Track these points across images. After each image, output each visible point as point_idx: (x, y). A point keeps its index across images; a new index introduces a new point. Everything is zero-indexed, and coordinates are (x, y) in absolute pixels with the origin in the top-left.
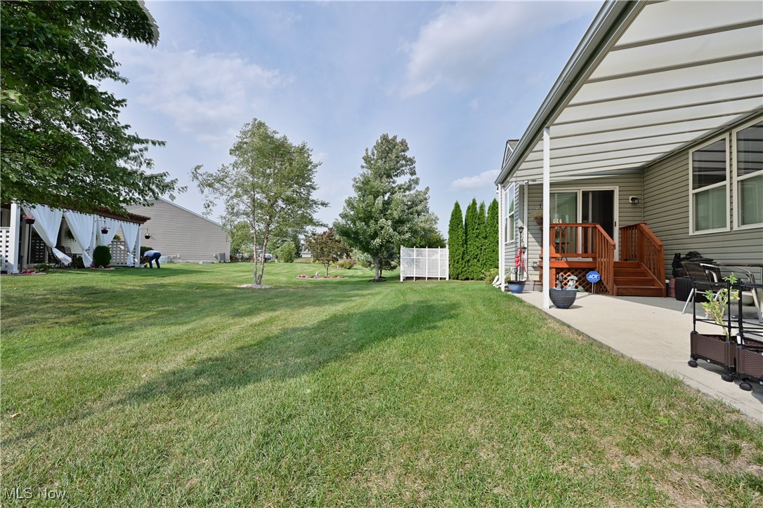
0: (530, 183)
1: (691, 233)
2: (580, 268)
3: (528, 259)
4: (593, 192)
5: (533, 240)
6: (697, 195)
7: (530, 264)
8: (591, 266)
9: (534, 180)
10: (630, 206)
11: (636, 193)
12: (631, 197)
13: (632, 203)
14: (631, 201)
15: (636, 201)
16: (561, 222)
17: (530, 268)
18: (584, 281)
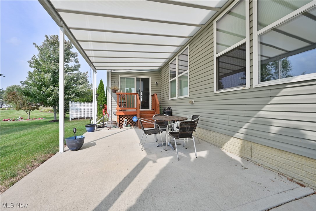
0: (112, 71)
1: (169, 99)
2: (131, 115)
3: (111, 110)
4: (141, 78)
5: (114, 100)
6: (171, 82)
7: (112, 113)
8: (135, 114)
9: (114, 70)
10: (155, 86)
11: (157, 80)
12: (155, 82)
13: (156, 85)
14: (155, 84)
15: (157, 84)
16: (121, 92)
17: (113, 115)
18: (131, 120)
